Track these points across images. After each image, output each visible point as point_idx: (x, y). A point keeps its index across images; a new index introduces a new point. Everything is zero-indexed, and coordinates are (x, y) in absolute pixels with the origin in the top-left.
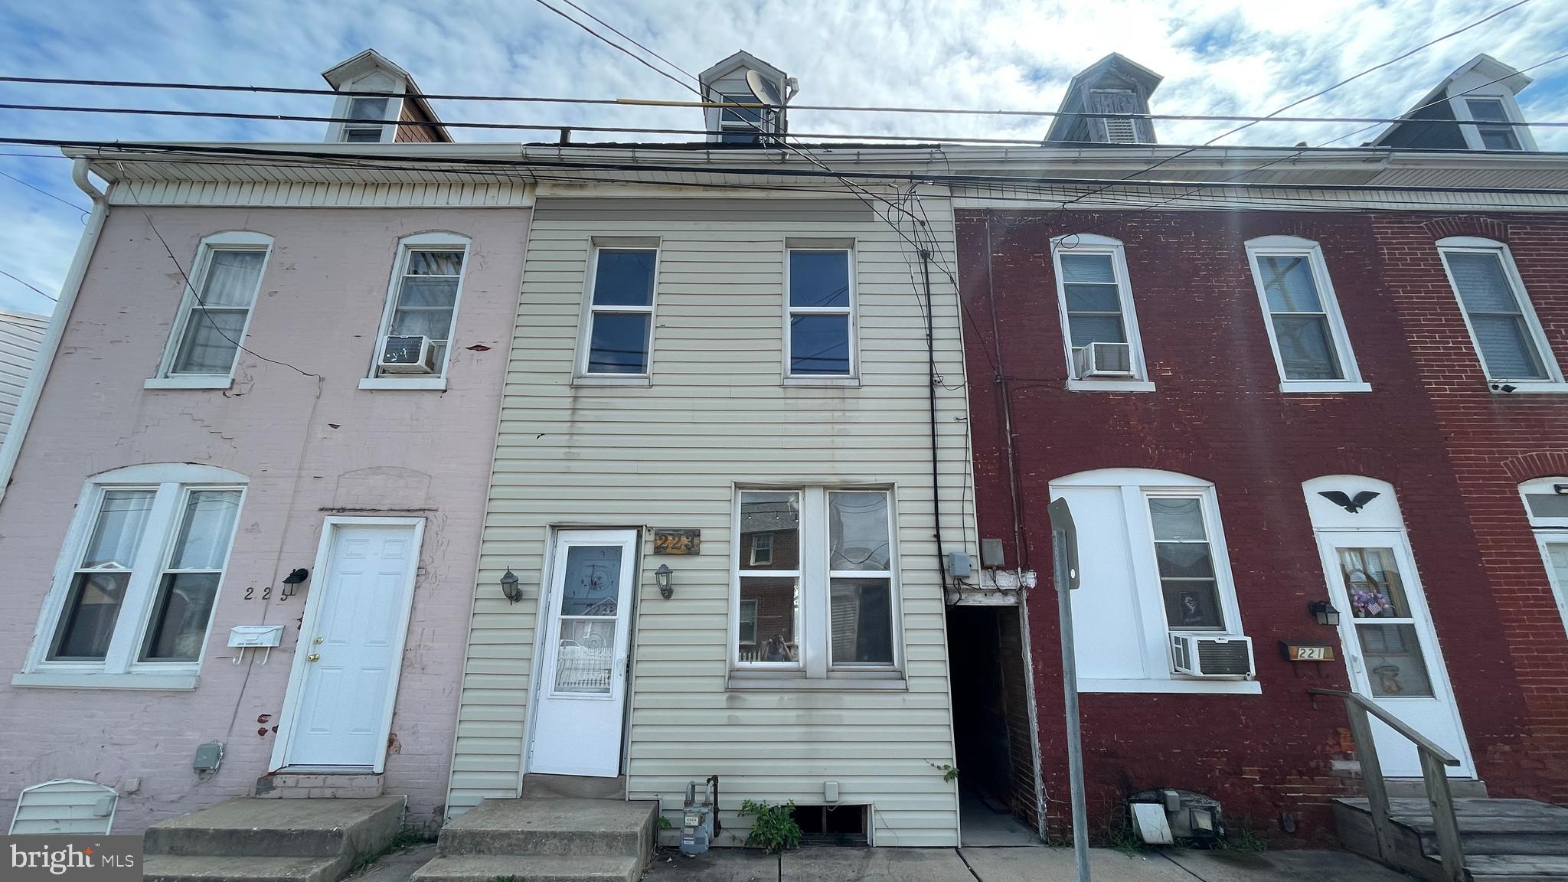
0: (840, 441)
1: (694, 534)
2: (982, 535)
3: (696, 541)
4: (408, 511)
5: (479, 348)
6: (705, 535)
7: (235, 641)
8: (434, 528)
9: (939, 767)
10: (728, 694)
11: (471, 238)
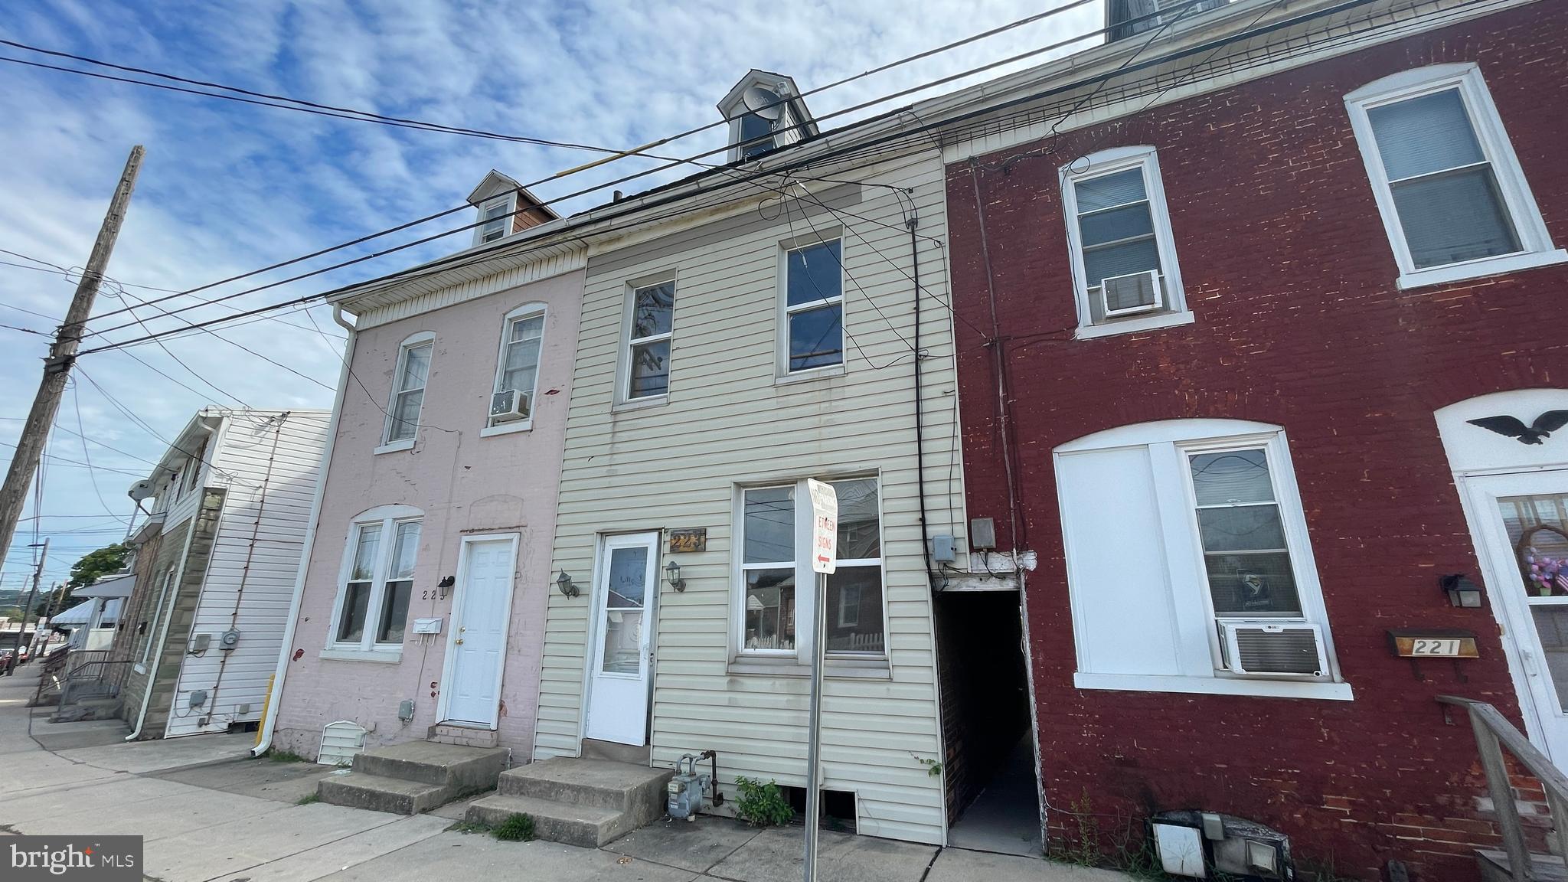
0: (826, 432)
1: (701, 532)
2: (972, 514)
3: (702, 539)
4: (510, 528)
5: (553, 392)
6: (710, 533)
7: (415, 631)
8: (525, 540)
9: (922, 761)
10: (728, 679)
11: (547, 303)
